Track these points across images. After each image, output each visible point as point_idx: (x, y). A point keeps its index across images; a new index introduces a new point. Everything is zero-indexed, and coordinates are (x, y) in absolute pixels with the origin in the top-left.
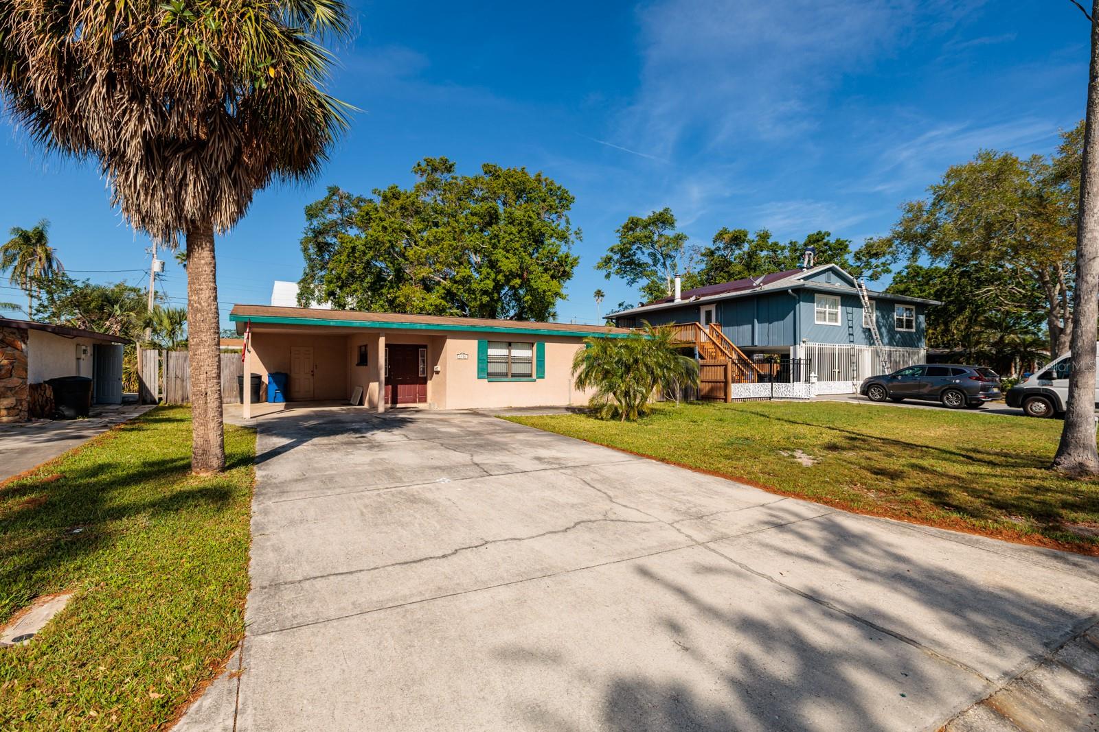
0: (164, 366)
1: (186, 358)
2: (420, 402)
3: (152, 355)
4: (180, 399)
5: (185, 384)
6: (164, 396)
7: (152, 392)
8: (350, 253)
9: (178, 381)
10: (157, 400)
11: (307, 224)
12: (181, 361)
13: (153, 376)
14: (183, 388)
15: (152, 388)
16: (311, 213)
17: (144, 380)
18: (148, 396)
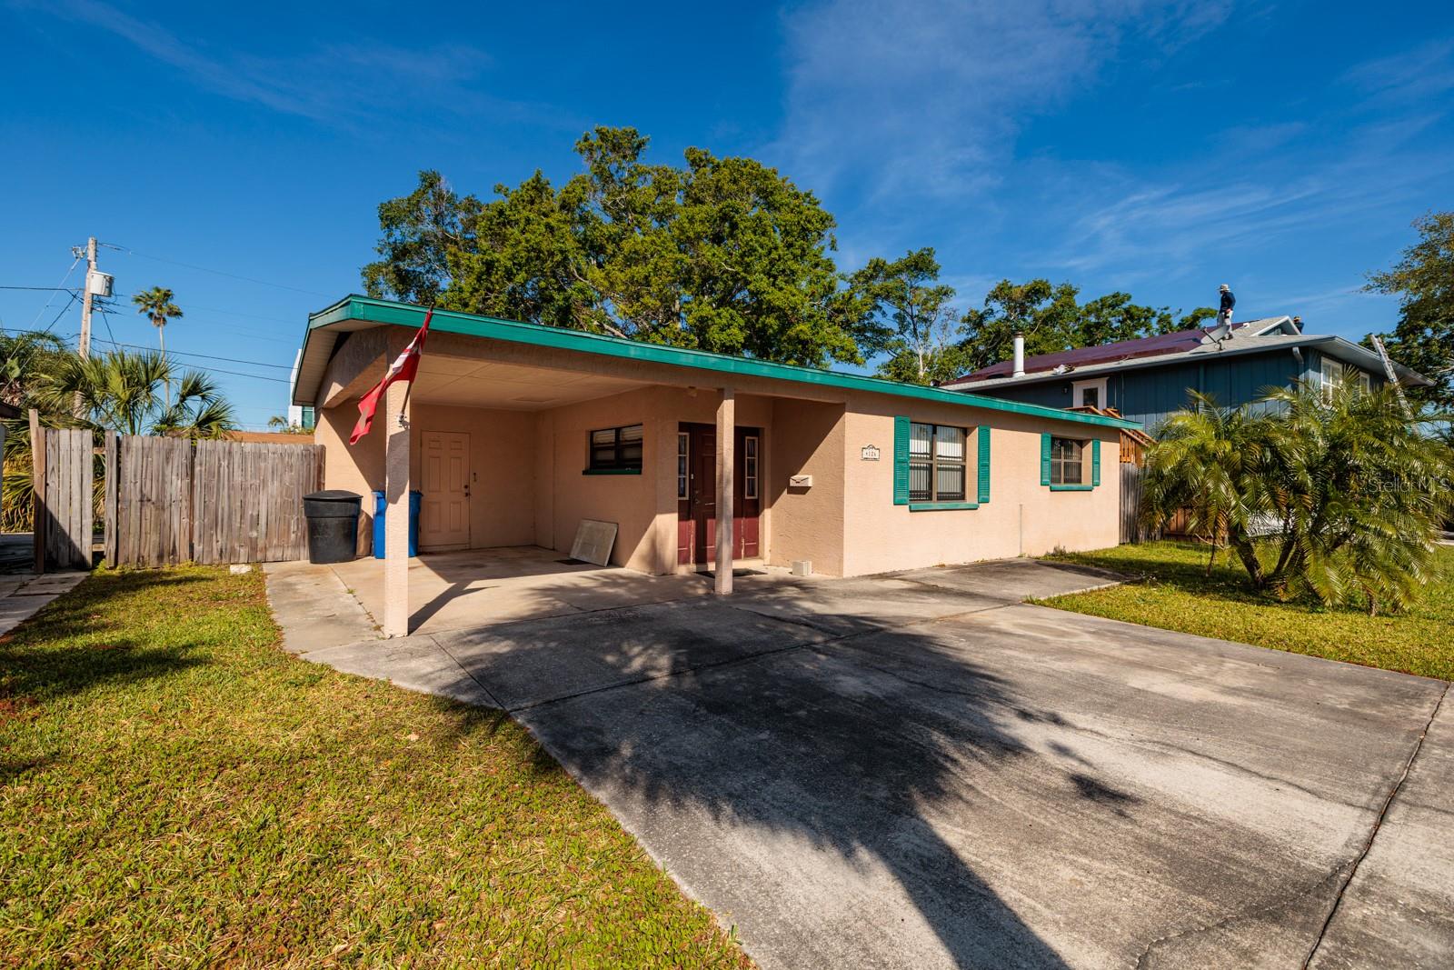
0: (110, 472)
1: (170, 452)
2: (748, 556)
3: (76, 444)
4: (154, 555)
5: (166, 515)
6: (108, 547)
7: (75, 537)
8: (482, 274)
9: (149, 510)
10: (89, 558)
11: (383, 235)
12: (156, 459)
13: (76, 497)
14: (162, 527)
15: (76, 527)
16: (389, 219)
17: (51, 506)
18: (64, 549)
